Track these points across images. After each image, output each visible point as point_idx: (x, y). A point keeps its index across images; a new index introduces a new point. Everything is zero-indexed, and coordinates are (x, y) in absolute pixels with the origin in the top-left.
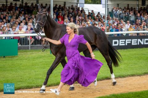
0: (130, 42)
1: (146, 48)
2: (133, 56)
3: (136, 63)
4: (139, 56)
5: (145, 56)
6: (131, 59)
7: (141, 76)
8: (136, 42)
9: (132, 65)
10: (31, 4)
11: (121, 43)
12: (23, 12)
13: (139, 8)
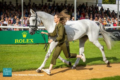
10: (61, 4)
12: (55, 10)
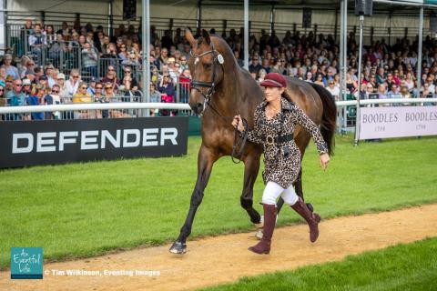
0: (73, 141)
1: (130, 161)
2: (79, 189)
3: (84, 214)
4: (98, 188)
5: (120, 186)
6: (72, 198)
7: (92, 260)
8: (95, 140)
9: (66, 222)
11: (43, 142)
13: (114, 26)
